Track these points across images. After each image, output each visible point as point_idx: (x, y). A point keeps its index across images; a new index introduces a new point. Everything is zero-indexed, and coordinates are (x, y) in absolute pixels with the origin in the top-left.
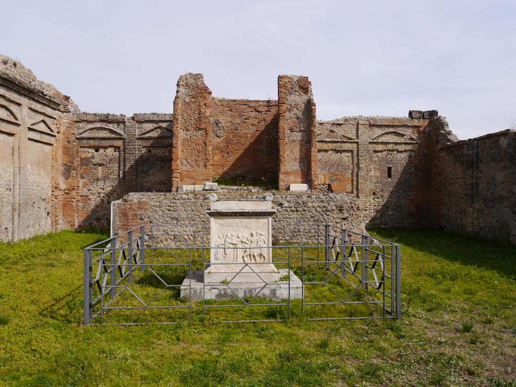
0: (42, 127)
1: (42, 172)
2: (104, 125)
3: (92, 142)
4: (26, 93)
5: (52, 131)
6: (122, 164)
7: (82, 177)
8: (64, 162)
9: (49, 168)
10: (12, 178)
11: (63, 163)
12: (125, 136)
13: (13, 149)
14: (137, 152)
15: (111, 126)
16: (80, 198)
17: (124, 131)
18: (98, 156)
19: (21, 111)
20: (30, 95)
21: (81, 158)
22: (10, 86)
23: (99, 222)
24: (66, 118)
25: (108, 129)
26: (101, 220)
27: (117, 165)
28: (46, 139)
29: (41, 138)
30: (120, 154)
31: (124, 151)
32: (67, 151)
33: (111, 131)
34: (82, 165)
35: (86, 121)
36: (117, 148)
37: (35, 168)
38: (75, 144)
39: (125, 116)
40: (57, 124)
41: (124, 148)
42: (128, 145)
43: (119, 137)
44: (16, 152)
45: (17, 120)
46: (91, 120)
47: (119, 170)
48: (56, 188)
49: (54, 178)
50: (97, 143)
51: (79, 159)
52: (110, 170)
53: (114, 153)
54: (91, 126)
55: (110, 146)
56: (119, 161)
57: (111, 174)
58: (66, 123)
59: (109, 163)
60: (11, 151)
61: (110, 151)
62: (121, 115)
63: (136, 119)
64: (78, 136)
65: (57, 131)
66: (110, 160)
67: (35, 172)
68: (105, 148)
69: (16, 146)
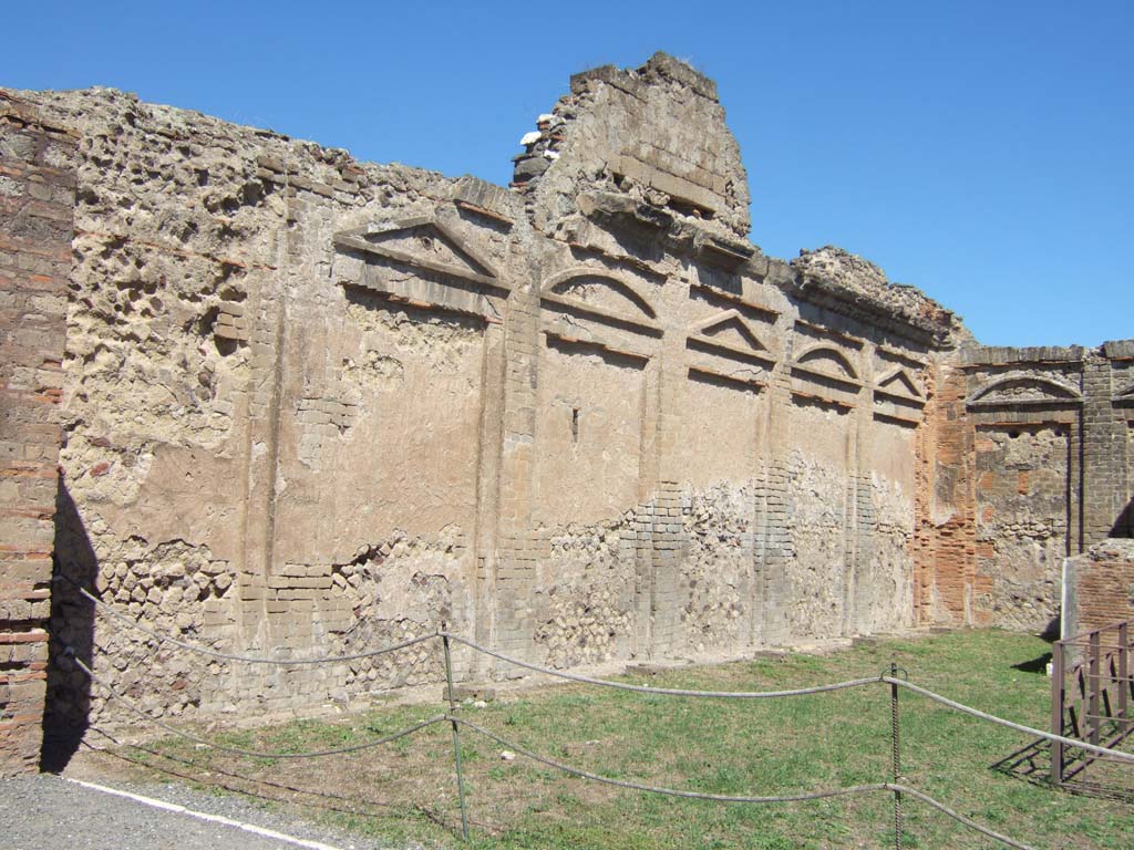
0: (898, 388)
1: (897, 485)
2: (1030, 374)
3: (1003, 417)
5: (917, 395)
6: (1076, 465)
7: (981, 498)
8: (941, 463)
9: (911, 476)
10: (844, 499)
11: (938, 466)
12: (1083, 398)
13: (847, 439)
14: (1113, 436)
15: (1047, 376)
16: (974, 546)
17: (1081, 384)
18: (1018, 448)
19: (862, 357)
20: (878, 323)
21: (979, 453)
23: (1019, 606)
24: (945, 362)
25: (1041, 381)
26: (1024, 600)
27: (1064, 469)
28: (905, 413)
29: (897, 412)
30: (1069, 442)
31: (1082, 435)
32: (948, 438)
33: (1048, 387)
34: (980, 467)
35: (990, 365)
36: (1062, 429)
37: (884, 478)
38: (965, 419)
39: (1081, 348)
40: (926, 378)
41: (1082, 429)
42: (1090, 420)
43: (1068, 400)
44: (853, 445)
45: (855, 377)
46: (1001, 363)
47: (1069, 480)
48: (924, 521)
49: (920, 498)
50: (1014, 417)
51: (973, 455)
52: (1046, 479)
53: (1056, 439)
54: (998, 378)
55: (1046, 425)
56: (1069, 459)
57: (1047, 491)
58: (946, 372)
59: (1044, 462)
60: (844, 441)
61: (1044, 435)
62: (1073, 346)
63: (1110, 354)
64: (971, 403)
65: (927, 392)
66: (1046, 456)
67: (884, 484)
68: (1033, 429)
69: (853, 433)
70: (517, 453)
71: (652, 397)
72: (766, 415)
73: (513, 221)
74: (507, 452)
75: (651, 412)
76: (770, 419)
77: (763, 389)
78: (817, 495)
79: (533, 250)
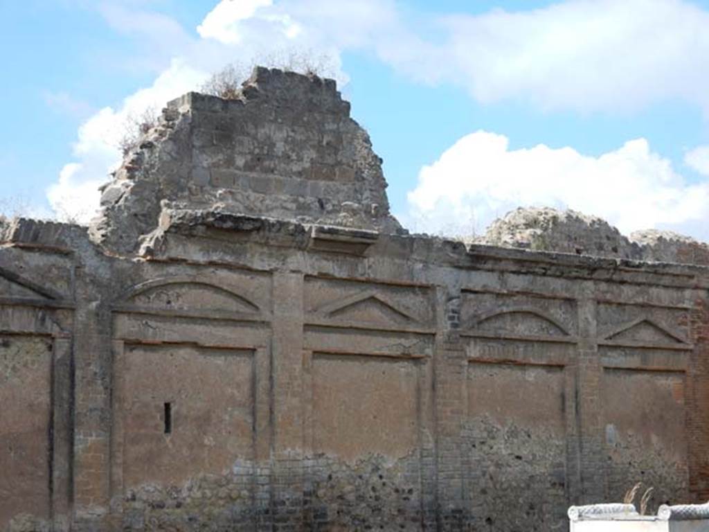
0: (647, 336)
1: (654, 439)
4: (585, 273)
5: (679, 341)
9: (678, 427)
10: (563, 459)
13: (563, 397)
19: (576, 312)
20: (595, 275)
22: (537, 270)
28: (657, 361)
29: (644, 362)
37: (630, 432)
40: (693, 322)
44: (570, 403)
45: (567, 334)
49: (695, 450)
65: (696, 336)
67: (634, 440)
69: (569, 391)
70: (90, 447)
71: (263, 383)
72: (428, 385)
73: (74, 250)
74: (78, 448)
75: (262, 396)
76: (433, 388)
77: (422, 360)
78: (519, 458)
79: (100, 271)
